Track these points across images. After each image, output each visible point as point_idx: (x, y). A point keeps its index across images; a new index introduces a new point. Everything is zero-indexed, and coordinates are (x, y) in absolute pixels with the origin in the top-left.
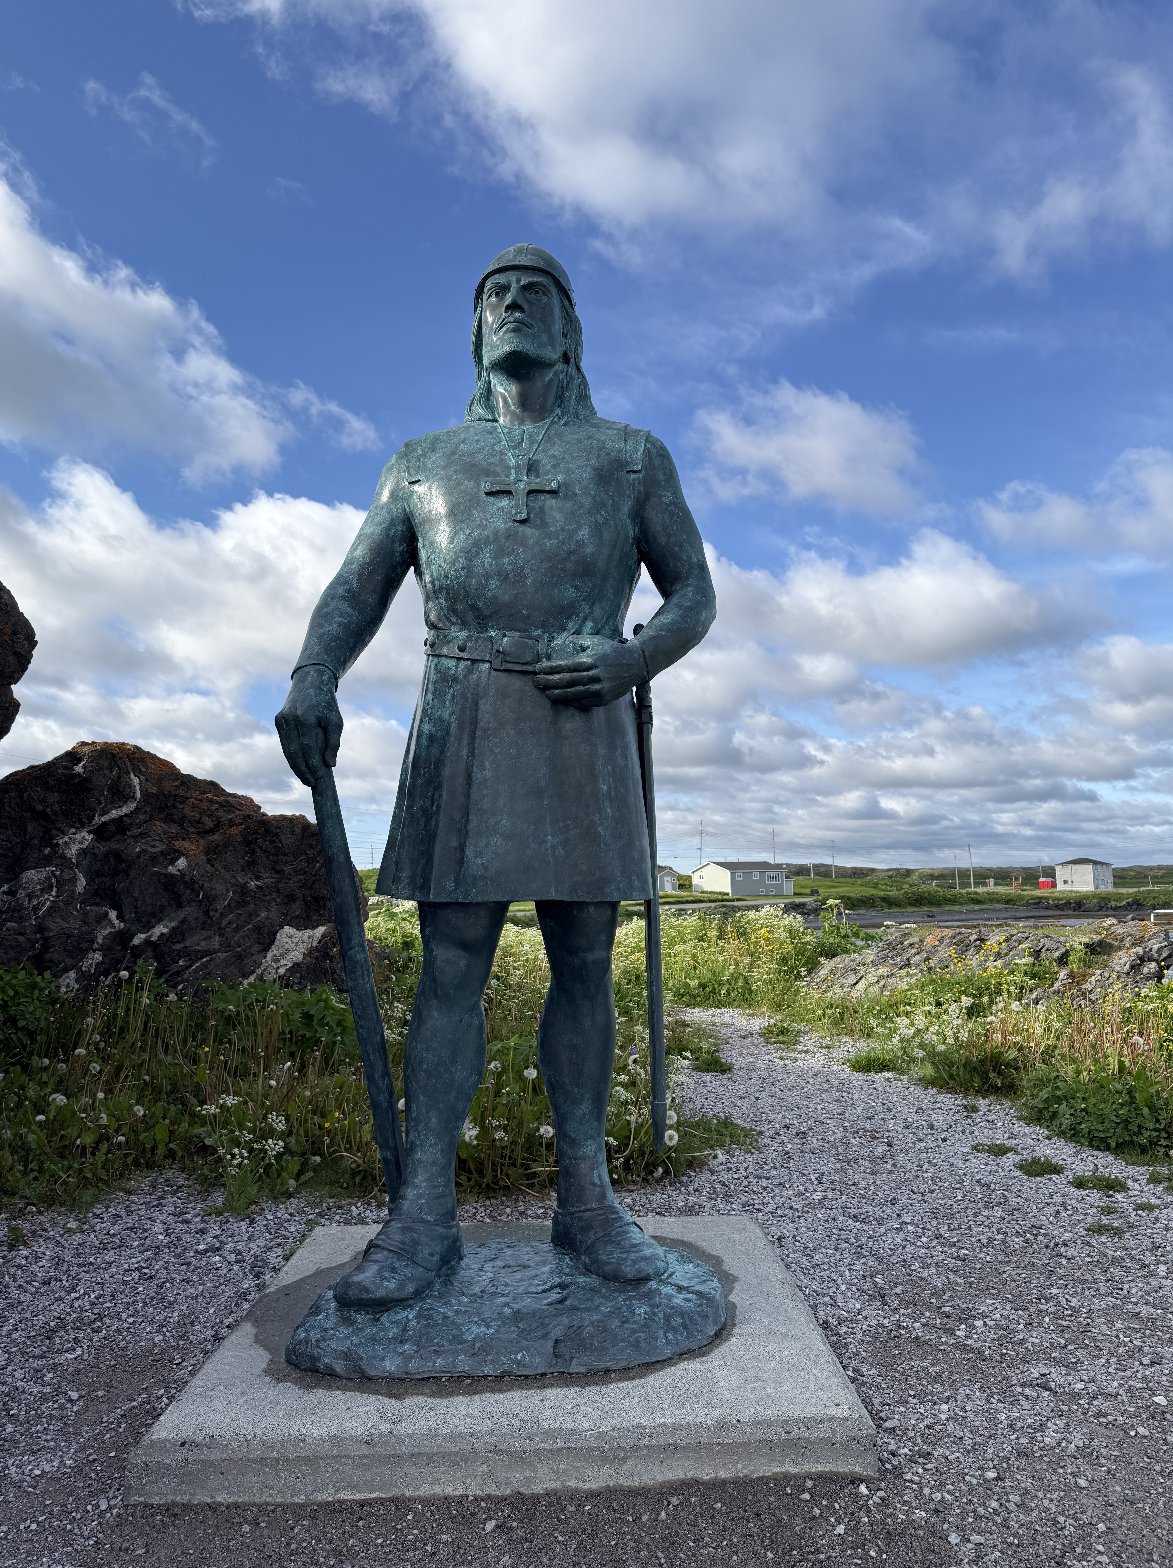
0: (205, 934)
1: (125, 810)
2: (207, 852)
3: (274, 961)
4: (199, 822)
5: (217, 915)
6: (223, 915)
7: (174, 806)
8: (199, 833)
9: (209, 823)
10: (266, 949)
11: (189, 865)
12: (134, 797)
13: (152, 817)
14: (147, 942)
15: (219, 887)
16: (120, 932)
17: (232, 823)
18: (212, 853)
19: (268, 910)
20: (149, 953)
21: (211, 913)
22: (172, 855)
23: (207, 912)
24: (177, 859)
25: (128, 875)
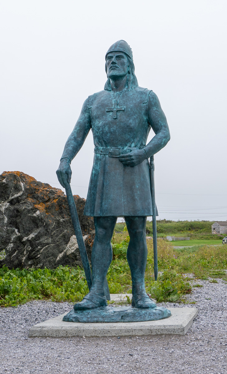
0: (46, 237)
1: (19, 194)
2: (46, 208)
3: (70, 247)
4: (43, 198)
5: (50, 231)
6: (52, 231)
7: (35, 193)
8: (43, 202)
9: (46, 199)
10: (67, 243)
11: (40, 213)
12: (22, 190)
13: (28, 197)
14: (28, 240)
15: (50, 221)
16: (19, 236)
17: (54, 199)
18: (48, 209)
19: (67, 229)
20: (28, 244)
21: (48, 230)
22: (35, 210)
23: (47, 230)
24: (36, 211)
25: (21, 217)
